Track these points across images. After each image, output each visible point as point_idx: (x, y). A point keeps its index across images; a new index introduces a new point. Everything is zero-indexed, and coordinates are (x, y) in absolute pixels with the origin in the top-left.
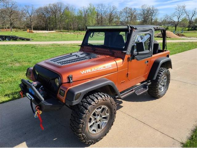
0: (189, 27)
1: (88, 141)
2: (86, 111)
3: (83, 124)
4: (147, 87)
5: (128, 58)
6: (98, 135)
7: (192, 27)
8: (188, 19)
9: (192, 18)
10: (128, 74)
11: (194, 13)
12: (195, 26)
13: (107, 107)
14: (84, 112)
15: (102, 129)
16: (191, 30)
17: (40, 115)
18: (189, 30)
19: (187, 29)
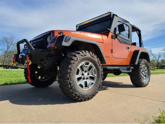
0: (157, 66)
1: (75, 93)
2: (74, 58)
3: (71, 69)
4: (131, 69)
5: (112, 36)
6: (85, 92)
7: (160, 66)
8: (155, 60)
9: (159, 59)
10: (112, 50)
11: (160, 56)
12: (162, 65)
13: (94, 67)
14: (73, 58)
15: (89, 89)
16: (160, 68)
17: (30, 66)
18: (157, 68)
19: (156, 67)
